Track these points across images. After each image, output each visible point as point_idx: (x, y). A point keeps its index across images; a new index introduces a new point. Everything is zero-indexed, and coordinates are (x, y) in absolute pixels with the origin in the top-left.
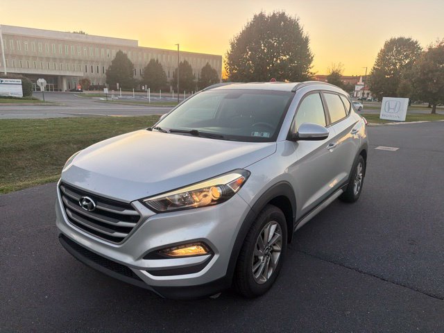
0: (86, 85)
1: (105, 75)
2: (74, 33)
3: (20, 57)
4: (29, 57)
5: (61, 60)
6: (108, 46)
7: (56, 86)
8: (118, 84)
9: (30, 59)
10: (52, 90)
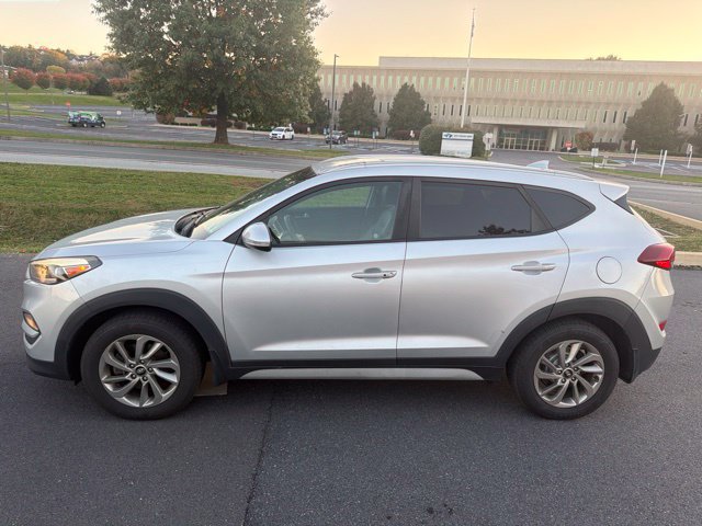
0: (585, 140)
1: (624, 127)
2: (599, 59)
3: (505, 101)
4: (516, 100)
5: (559, 103)
6: (642, 77)
7: (544, 143)
8: (634, 142)
9: (518, 103)
10: (530, 148)
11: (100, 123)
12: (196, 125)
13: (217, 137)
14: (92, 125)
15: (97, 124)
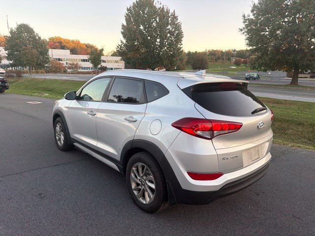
11: (258, 78)
12: (307, 78)
13: (292, 82)
14: (254, 79)
15: (256, 78)
